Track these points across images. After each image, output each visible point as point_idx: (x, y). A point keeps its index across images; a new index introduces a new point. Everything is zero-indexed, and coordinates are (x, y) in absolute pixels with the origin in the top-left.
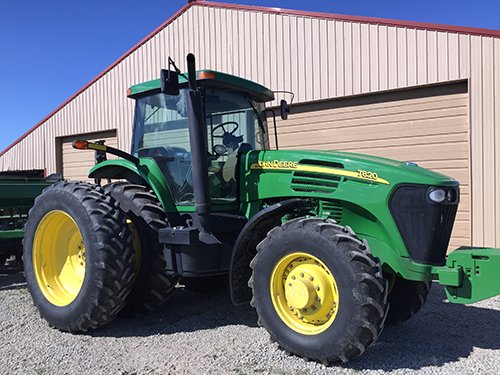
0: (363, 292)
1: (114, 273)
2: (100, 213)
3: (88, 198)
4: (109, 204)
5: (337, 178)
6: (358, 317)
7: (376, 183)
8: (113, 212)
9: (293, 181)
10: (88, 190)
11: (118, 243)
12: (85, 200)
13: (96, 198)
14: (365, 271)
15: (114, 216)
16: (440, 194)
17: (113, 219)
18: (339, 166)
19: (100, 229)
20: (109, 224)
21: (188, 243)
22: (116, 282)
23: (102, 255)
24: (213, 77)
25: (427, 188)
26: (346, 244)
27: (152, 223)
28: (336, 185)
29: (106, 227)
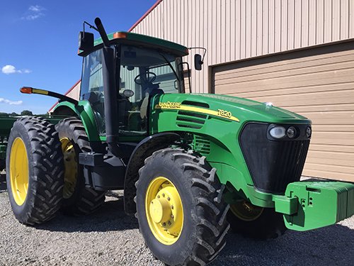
0: (199, 213)
1: (44, 184)
2: (38, 140)
3: (33, 129)
4: (47, 134)
5: (204, 116)
6: (194, 235)
7: (230, 121)
8: (48, 140)
9: (178, 119)
10: (35, 123)
11: (49, 163)
12: (30, 130)
13: (38, 129)
14: (202, 196)
15: (49, 143)
16: (280, 131)
17: (47, 145)
18: (206, 106)
19: (35, 152)
20: (43, 149)
21: (93, 165)
22: (47, 192)
23: (36, 171)
24: (125, 37)
25: (268, 125)
26: (190, 171)
27: (83, 148)
28: (203, 122)
29: (40, 151)
